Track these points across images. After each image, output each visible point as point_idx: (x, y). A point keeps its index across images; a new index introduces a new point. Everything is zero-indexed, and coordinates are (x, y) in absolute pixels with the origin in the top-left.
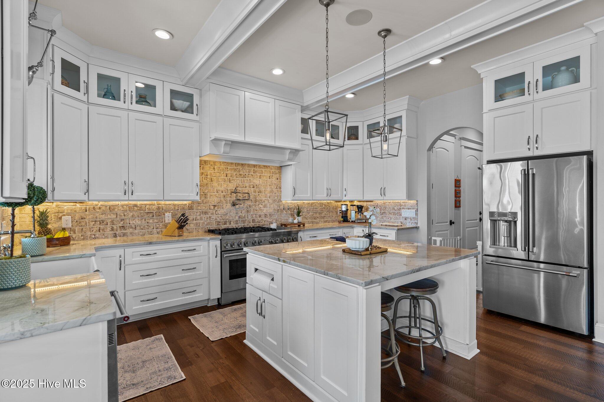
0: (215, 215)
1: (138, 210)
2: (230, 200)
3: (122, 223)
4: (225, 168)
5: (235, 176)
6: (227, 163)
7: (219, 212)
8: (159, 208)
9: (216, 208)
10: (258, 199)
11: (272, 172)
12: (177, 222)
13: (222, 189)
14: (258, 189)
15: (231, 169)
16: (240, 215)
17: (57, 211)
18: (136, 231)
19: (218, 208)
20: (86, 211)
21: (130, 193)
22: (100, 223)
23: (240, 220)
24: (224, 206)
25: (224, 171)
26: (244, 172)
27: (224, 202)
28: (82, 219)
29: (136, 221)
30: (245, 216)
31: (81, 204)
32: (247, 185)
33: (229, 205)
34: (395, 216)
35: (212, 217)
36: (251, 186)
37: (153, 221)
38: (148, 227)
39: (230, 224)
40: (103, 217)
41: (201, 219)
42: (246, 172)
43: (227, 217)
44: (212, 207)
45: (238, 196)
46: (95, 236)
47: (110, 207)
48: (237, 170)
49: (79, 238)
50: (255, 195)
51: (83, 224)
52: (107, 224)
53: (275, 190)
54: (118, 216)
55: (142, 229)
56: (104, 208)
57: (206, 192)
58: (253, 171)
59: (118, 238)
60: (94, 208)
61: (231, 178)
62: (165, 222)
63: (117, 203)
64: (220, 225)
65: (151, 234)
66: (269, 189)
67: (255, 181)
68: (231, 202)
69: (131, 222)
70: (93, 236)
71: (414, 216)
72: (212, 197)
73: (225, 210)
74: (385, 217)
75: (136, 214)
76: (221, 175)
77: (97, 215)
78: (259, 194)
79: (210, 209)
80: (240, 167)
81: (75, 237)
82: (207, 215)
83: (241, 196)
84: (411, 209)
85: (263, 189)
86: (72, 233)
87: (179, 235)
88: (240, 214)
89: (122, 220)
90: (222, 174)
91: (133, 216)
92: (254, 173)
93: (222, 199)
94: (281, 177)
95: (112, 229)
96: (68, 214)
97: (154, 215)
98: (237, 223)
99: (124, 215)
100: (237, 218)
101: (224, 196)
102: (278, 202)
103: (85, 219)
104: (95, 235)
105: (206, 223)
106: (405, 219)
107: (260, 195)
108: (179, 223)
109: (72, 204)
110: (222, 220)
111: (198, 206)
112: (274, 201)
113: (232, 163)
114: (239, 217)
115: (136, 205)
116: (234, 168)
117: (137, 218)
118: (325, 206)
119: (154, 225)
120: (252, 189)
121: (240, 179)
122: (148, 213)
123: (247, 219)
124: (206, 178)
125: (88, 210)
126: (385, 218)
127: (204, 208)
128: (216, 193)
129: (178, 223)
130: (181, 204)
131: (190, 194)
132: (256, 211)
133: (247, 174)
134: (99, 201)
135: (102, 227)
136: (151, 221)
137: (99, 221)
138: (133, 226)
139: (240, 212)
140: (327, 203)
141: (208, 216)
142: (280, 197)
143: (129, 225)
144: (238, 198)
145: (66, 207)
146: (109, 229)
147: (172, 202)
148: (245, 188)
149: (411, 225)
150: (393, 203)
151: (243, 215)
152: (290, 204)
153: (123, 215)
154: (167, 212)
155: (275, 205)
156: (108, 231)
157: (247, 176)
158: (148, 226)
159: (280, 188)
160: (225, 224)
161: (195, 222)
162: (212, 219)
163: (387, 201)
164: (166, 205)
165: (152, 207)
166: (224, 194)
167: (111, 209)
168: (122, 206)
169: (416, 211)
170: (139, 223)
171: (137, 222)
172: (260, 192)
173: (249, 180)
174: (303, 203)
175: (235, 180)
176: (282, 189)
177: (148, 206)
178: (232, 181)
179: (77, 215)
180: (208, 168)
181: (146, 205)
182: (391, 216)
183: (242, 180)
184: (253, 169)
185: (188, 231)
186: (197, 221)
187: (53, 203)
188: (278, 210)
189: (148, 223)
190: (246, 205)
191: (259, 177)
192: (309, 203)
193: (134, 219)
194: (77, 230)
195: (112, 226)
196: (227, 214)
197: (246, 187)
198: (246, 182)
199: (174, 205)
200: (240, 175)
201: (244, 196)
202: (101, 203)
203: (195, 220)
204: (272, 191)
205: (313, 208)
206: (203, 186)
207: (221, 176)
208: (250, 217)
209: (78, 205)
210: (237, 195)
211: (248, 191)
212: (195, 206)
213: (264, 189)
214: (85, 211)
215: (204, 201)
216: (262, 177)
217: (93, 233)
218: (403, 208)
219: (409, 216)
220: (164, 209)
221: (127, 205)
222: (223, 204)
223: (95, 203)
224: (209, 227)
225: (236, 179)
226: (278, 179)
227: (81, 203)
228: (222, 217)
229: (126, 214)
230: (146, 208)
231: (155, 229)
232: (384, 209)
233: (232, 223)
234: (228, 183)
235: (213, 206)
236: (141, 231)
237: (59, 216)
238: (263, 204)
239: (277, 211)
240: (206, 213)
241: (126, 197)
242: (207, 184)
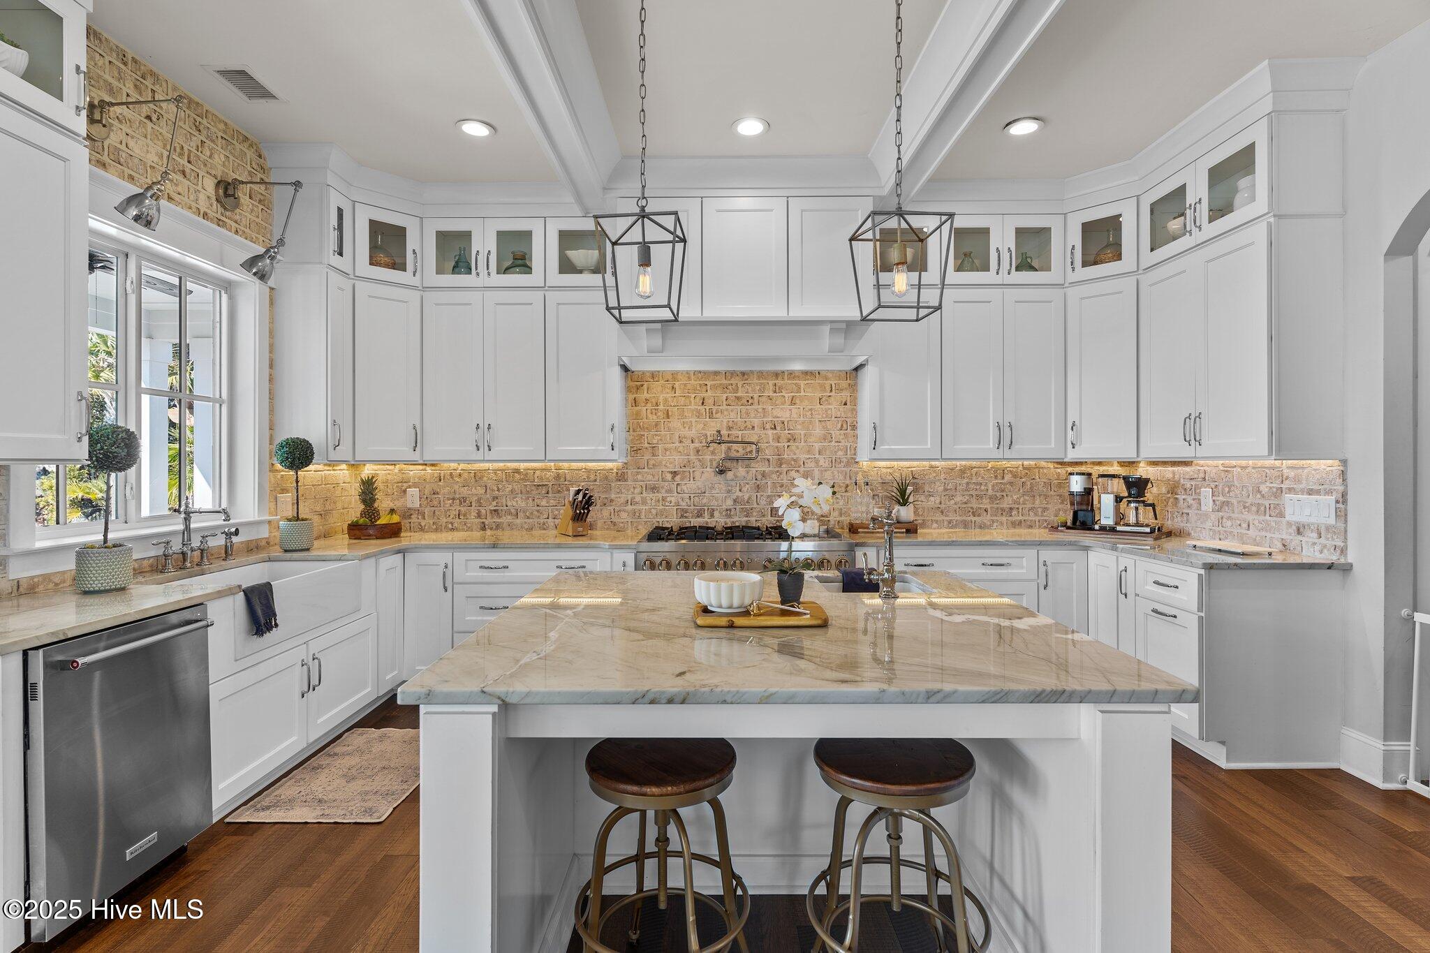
0: (676, 494)
1: (521, 479)
2: (711, 460)
3: (494, 503)
4: (700, 385)
5: (725, 403)
6: (705, 373)
7: (684, 488)
8: (558, 477)
9: (678, 478)
10: (786, 456)
11: (828, 388)
13: (693, 433)
14: (787, 432)
15: (714, 387)
16: (738, 497)
17: (399, 479)
18: (518, 521)
19: (682, 479)
20: (440, 480)
21: (486, 448)
22: (461, 503)
23: (738, 508)
24: (697, 474)
25: (698, 392)
26: (747, 392)
27: (697, 463)
28: (434, 494)
29: (517, 501)
30: (749, 498)
31: (433, 468)
32: (756, 422)
33: (709, 471)
34: (1262, 518)
35: (668, 499)
36: (768, 426)
37: (547, 503)
38: (539, 514)
39: (712, 516)
40: (465, 492)
41: (644, 502)
42: (754, 391)
43: (705, 501)
44: (669, 477)
45: (732, 451)
46: (452, 526)
47: (475, 473)
48: (730, 387)
49: (429, 527)
50: (777, 447)
51: (435, 503)
52: (471, 506)
53: (836, 433)
54: (488, 490)
55: (528, 518)
56: (465, 475)
57: (655, 441)
58: (771, 387)
59: (489, 532)
60: (451, 474)
61: (715, 408)
63: (486, 465)
64: (686, 517)
65: (544, 529)
66: (818, 431)
67: (777, 412)
68: (715, 464)
69: (509, 504)
70: (450, 526)
71: (1332, 521)
72: (668, 453)
73: (699, 484)
74: (1229, 518)
75: (517, 487)
76: (690, 402)
77: (456, 487)
78: (789, 444)
79: (663, 480)
80: (736, 381)
81: (425, 526)
82: (657, 494)
83: (740, 450)
84: (1318, 492)
85: (799, 431)
86: (420, 517)
87: (575, 535)
88: (737, 494)
89: (495, 498)
90: (692, 399)
91: (512, 491)
92: (775, 392)
93: (692, 457)
94: (856, 398)
95: (479, 515)
96: (415, 485)
97: (550, 489)
98: (729, 516)
99: (498, 490)
100: (729, 503)
101: (698, 451)
102: (848, 464)
103: (438, 494)
104: (452, 524)
105: (654, 512)
106: (1299, 532)
107: (794, 448)
108: (574, 509)
109: (421, 467)
110: (692, 507)
111: (638, 473)
112: (834, 462)
113: (716, 373)
114: (735, 501)
115: (517, 471)
116: (721, 384)
117: (520, 495)
118: (1015, 476)
119: (550, 511)
120: (770, 432)
121: (739, 408)
122: (538, 486)
123: (755, 506)
124: (654, 411)
125: (442, 478)
126: (1229, 523)
127: (650, 477)
128: (677, 444)
130: (601, 468)
131: (600, 448)
132: (782, 486)
133: (756, 396)
134: (459, 462)
135: (463, 509)
136: (544, 503)
137: (459, 499)
138: (513, 511)
139: (738, 488)
140: (1024, 468)
141: (660, 496)
142: (853, 452)
143: (505, 508)
144: (733, 454)
145: (411, 473)
146: (474, 514)
147: (583, 464)
148: (752, 432)
149: (1317, 554)
150: (1254, 468)
151: (746, 498)
152: (884, 470)
153: (496, 489)
154: (573, 486)
155: (836, 473)
156: (473, 517)
157: (756, 401)
158: (538, 511)
159: (854, 427)
160: (700, 514)
161: (629, 507)
162: (667, 504)
163: (1234, 463)
164: (573, 470)
165: (546, 474)
166: (697, 445)
167: (477, 476)
168: (495, 471)
169: (1337, 502)
170: (523, 504)
171: (520, 503)
172: (792, 439)
173: (760, 410)
174: (931, 467)
175: (726, 413)
176: (859, 432)
177: (538, 473)
178: (719, 414)
179: (427, 486)
180: (660, 389)
181: (535, 470)
182: (1250, 517)
183: (743, 411)
184: (771, 383)
185: (616, 527)
186: (634, 507)
187: (395, 465)
188: (847, 486)
189: (538, 506)
190: (754, 472)
191: (788, 402)
192: (952, 469)
193: (514, 498)
194: (427, 513)
195: (480, 508)
196: (705, 493)
197: (753, 427)
198: (752, 415)
199: (588, 471)
200: (738, 398)
201: (748, 450)
202: (462, 466)
203: (629, 503)
204: (827, 437)
205: (968, 484)
206: (647, 428)
207: (690, 405)
208: (765, 503)
209: (429, 469)
210: (729, 449)
211: (760, 436)
212: (629, 472)
213: (802, 432)
214: (438, 479)
215: (651, 462)
216: (798, 402)
217: (450, 520)
218: (1290, 490)
219: (1312, 520)
220: (568, 478)
221: (502, 470)
222: (694, 469)
223: (453, 465)
224: (661, 520)
225: (727, 410)
226: (845, 404)
227: (433, 465)
228: (692, 499)
229: (500, 486)
230: (536, 476)
231: (550, 520)
232: (1227, 489)
233: (716, 514)
234: (708, 419)
235: (671, 472)
236: (526, 520)
237: (403, 488)
238: (802, 469)
239: (844, 490)
240: (654, 489)
241: (479, 456)
242: (656, 425)
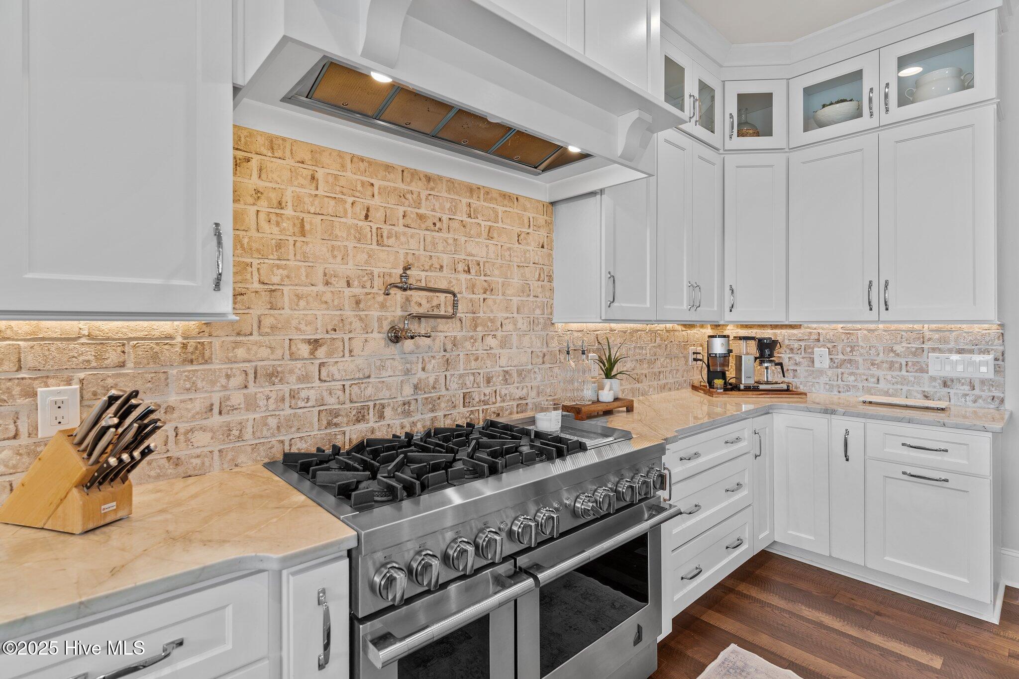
0: (317, 383)
2: (380, 320)
4: (363, 184)
5: (401, 221)
6: (370, 163)
7: (333, 369)
9: (321, 352)
10: (481, 314)
11: (526, 221)
12: (80, 443)
13: (349, 269)
14: (483, 278)
15: (383, 191)
16: (420, 380)
19: (330, 354)
23: (419, 397)
24: (357, 344)
25: (358, 194)
26: (434, 210)
27: (357, 325)
30: (436, 381)
32: (446, 259)
33: (378, 339)
34: (895, 373)
35: (303, 394)
36: (461, 267)
39: (381, 416)
41: (251, 404)
42: (442, 208)
43: (369, 391)
44: (304, 350)
45: (413, 304)
48: (409, 196)
50: (471, 300)
53: (535, 285)
57: (276, 279)
58: (465, 208)
61: (386, 229)
62: (33, 430)
64: (336, 425)
66: (516, 281)
67: (471, 248)
68: (386, 327)
71: (991, 375)
72: (302, 303)
73: (359, 361)
74: (851, 374)
76: (345, 211)
78: (485, 296)
79: (293, 357)
80: (417, 187)
82: (279, 387)
83: (424, 302)
84: (971, 352)
85: (497, 279)
87: (91, 526)
88: (418, 376)
90: (348, 206)
92: (470, 216)
93: (349, 313)
94: (552, 241)
98: (407, 414)
100: (408, 390)
101: (358, 303)
102: (545, 328)
105: (273, 422)
106: (945, 384)
107: (490, 302)
108: (90, 455)
110: (348, 405)
111: (237, 344)
112: (533, 322)
113: (389, 168)
114: (416, 387)
116: (395, 189)
118: (662, 339)
120: (463, 277)
121: (422, 233)
123: (444, 392)
124: (273, 218)
126: (852, 378)
127: (264, 352)
128: (321, 288)
129: (84, 450)
130: (141, 334)
131: (175, 282)
132: (476, 359)
133: (445, 218)
139: (420, 366)
140: (667, 331)
141: (286, 389)
142: (549, 310)
144: (415, 310)
147: (82, 324)
148: (439, 274)
149: (970, 404)
150: (885, 331)
151: (431, 380)
152: (576, 334)
154: (50, 381)
155: (533, 337)
157: (445, 226)
159: (550, 279)
160: (360, 418)
161: (216, 420)
162: (302, 404)
163: (859, 326)
164: (43, 339)
166: (356, 290)
169: (996, 359)
172: (489, 289)
173: (451, 241)
174: (611, 330)
175: (403, 239)
176: (555, 284)
178: (391, 241)
180: (286, 174)
182: (881, 373)
183: (429, 239)
184: (465, 201)
185: (181, 469)
186: (225, 418)
188: (544, 355)
190: (442, 338)
191: (485, 234)
192: (625, 332)
196: (369, 377)
197: (442, 267)
198: (440, 247)
199: (100, 341)
200: (421, 217)
201: (435, 303)
203: (216, 410)
204: (525, 290)
205: (635, 348)
206: (258, 251)
207: (345, 216)
208: (456, 386)
210: (408, 300)
211: (450, 282)
212: (217, 343)
213: (500, 280)
215: (267, 322)
216: (495, 235)
218: (934, 350)
219: (965, 375)
220: (29, 360)
222: (351, 335)
224: (286, 439)
225: (404, 234)
226: (543, 247)
228: (347, 391)
232: (849, 349)
233: (388, 412)
234: (374, 246)
235: (309, 342)
238: (499, 334)
239: (541, 360)
240: (273, 376)
242: (279, 246)
